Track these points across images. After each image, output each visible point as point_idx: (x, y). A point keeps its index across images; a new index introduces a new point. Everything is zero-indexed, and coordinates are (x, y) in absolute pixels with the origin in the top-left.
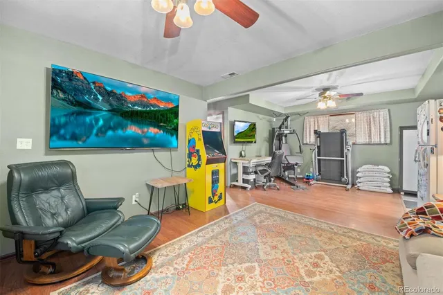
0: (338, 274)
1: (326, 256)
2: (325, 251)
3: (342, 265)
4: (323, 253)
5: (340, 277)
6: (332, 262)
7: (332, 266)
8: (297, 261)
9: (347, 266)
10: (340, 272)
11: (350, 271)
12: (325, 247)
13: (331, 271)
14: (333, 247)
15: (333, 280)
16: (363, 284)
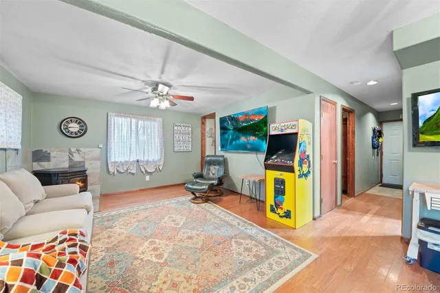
0: (138, 255)
1: (157, 260)
2: (161, 265)
3: (140, 264)
4: (162, 261)
5: (135, 254)
6: (149, 260)
7: (146, 257)
8: (167, 242)
9: (136, 266)
10: (137, 258)
11: (132, 264)
12: (166, 269)
13: (143, 253)
14: (162, 275)
15: (138, 249)
16: (119, 261)
